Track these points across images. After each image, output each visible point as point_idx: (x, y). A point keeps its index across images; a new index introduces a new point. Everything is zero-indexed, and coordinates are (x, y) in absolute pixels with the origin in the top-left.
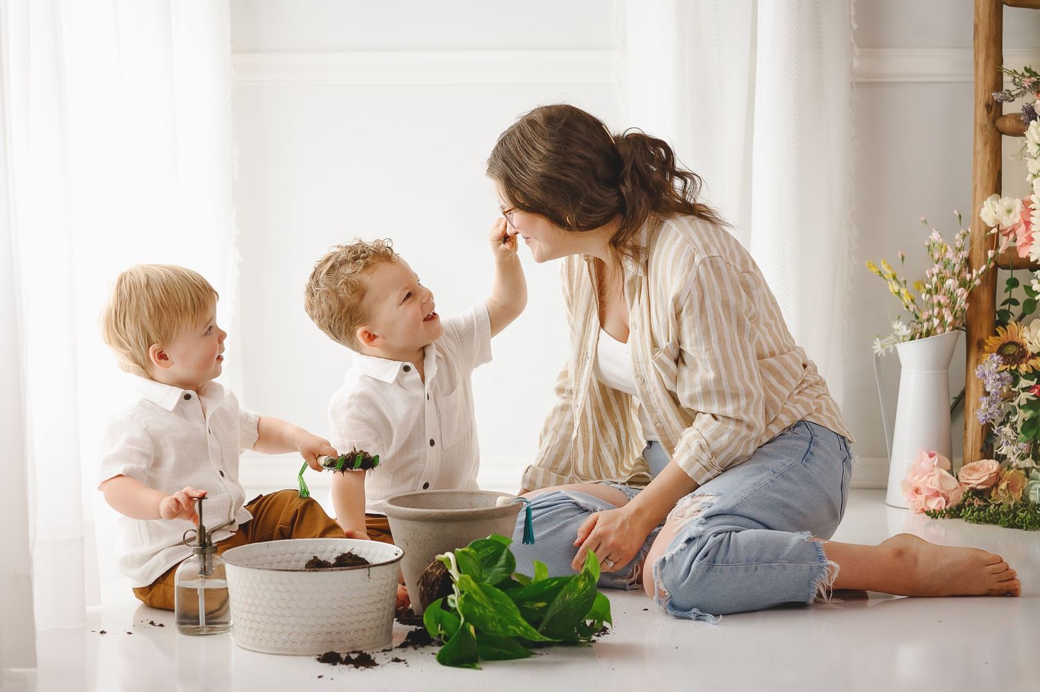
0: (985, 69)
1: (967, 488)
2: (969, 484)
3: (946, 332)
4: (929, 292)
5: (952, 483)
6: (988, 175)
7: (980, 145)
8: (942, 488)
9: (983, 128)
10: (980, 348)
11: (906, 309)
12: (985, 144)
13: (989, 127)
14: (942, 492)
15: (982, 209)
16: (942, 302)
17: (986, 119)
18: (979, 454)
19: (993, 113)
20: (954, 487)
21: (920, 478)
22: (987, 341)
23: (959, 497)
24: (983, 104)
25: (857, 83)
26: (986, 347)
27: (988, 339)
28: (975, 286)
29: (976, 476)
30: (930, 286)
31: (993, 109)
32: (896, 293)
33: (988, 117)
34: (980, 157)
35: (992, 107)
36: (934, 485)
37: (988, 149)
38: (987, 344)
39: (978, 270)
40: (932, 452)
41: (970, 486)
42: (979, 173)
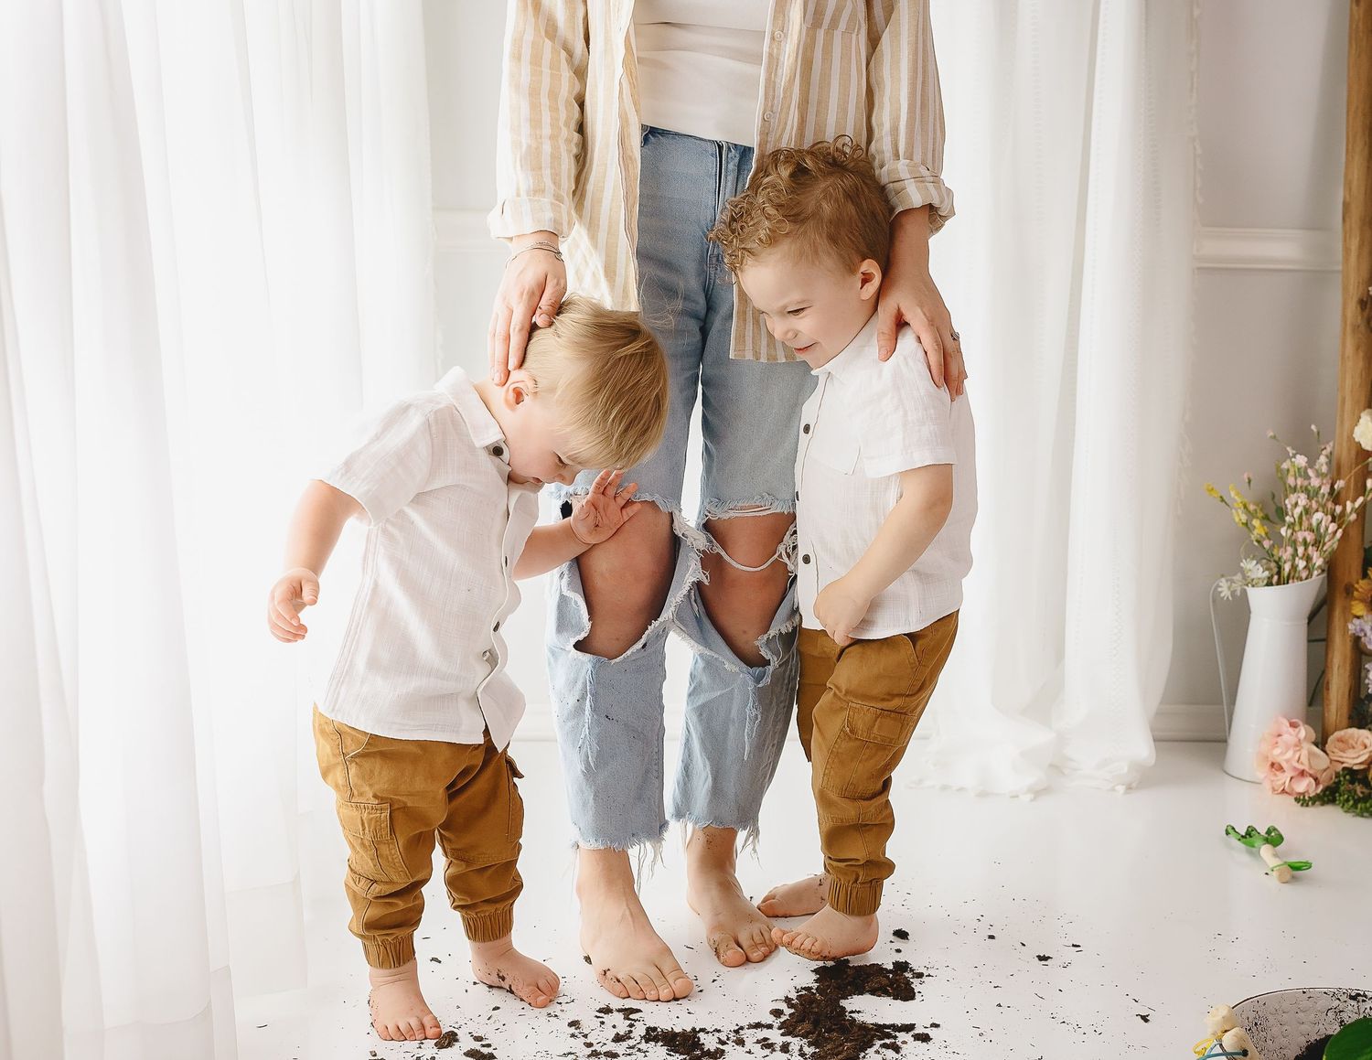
0: (1359, 256)
1: (1339, 768)
2: (1343, 763)
3: (1314, 577)
4: (1291, 526)
5: (1322, 761)
6: (1360, 386)
7: (1350, 349)
8: (1311, 767)
9: (1355, 328)
10: (1348, 594)
11: (1256, 544)
12: (1358, 348)
13: (1363, 328)
14: (1311, 772)
15: (1356, 428)
16: (1308, 540)
17: (1360, 318)
18: (1345, 721)
19: (1367, 311)
20: (1325, 767)
21: (1282, 754)
22: (1356, 586)
23: (1331, 779)
24: (1355, 299)
25: (1199, 269)
26: (1356, 593)
27: (1358, 583)
28: (1350, 521)
29: (1351, 753)
30: (1292, 520)
31: (1368, 306)
32: (1243, 523)
33: (1362, 317)
34: (1350, 364)
35: (1366, 303)
36: (1302, 763)
37: (1361, 354)
38: (1357, 590)
39: (1354, 501)
40: (1294, 720)
41: (1344, 765)
42: (1348, 382)
